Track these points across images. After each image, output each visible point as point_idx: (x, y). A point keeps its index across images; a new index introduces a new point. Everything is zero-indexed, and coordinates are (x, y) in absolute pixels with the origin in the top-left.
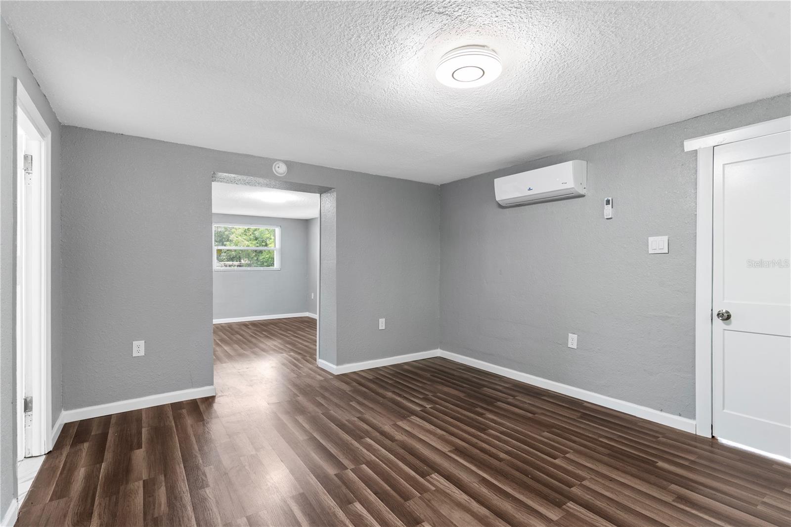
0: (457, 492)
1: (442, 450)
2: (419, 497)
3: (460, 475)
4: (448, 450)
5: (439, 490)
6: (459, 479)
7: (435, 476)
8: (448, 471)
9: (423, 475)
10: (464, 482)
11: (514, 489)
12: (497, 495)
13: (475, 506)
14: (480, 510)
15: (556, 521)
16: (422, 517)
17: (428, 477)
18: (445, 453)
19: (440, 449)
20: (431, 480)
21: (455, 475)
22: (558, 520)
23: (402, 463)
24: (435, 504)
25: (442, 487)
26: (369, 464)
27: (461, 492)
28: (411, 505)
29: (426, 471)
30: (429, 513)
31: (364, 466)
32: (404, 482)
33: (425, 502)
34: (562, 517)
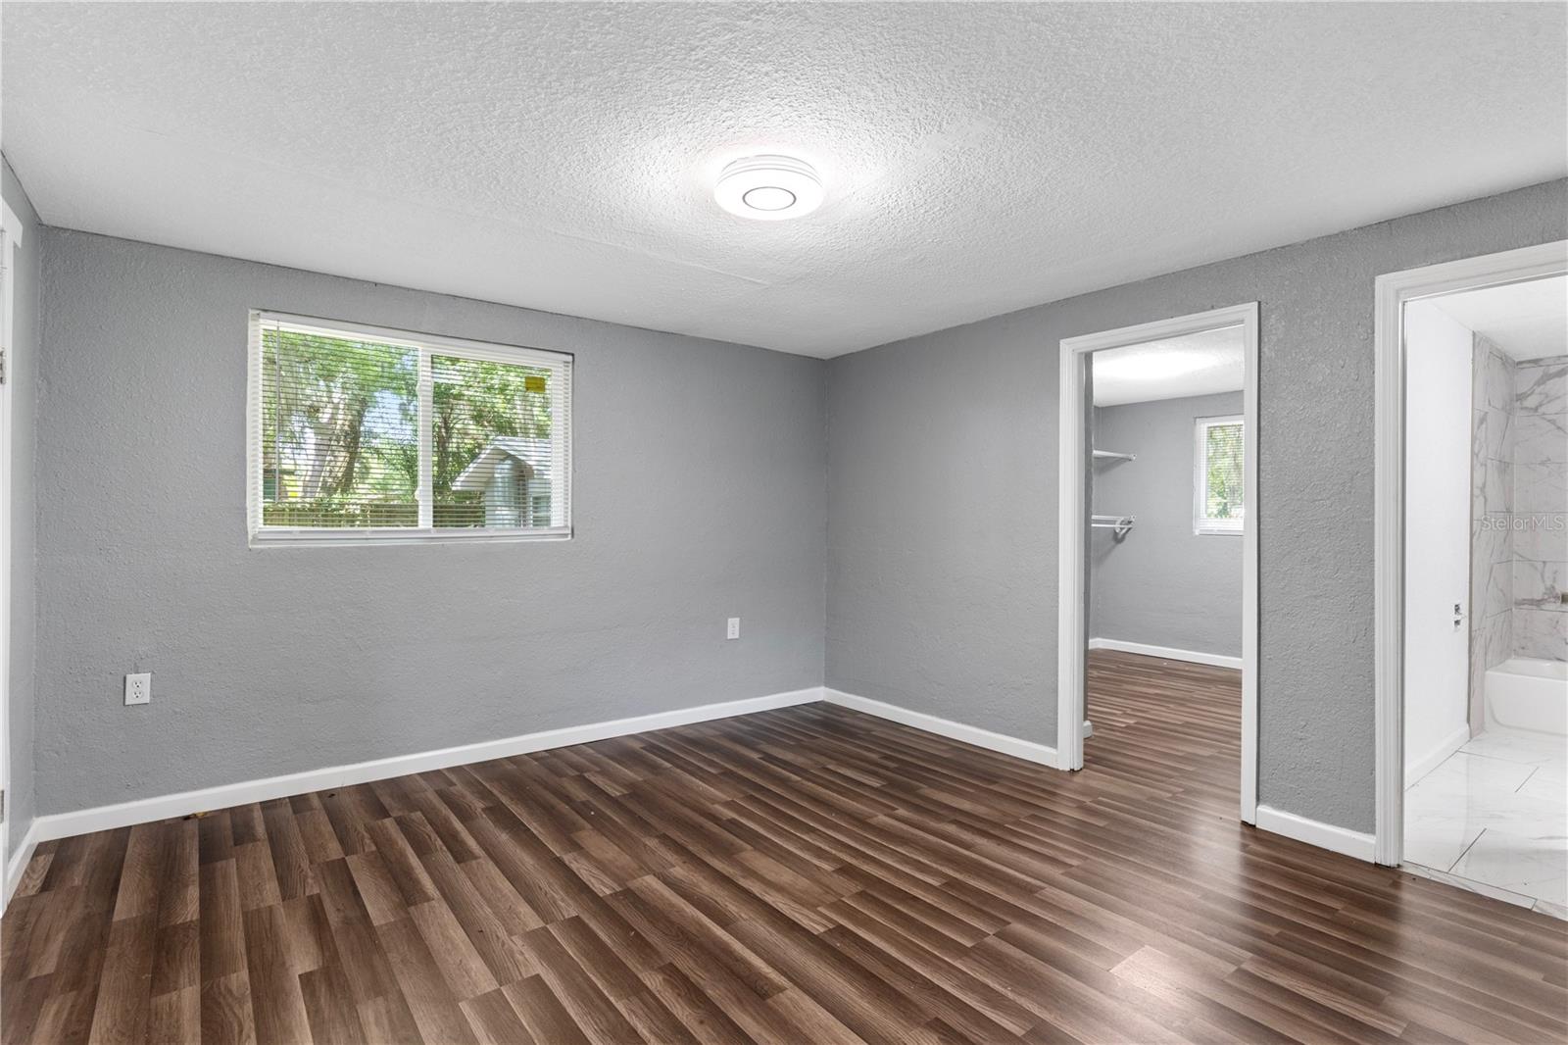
0: (780, 905)
1: (801, 993)
2: (843, 896)
3: (768, 931)
4: (788, 992)
5: (812, 907)
6: (773, 924)
7: (818, 929)
8: (791, 940)
9: (841, 931)
10: (764, 920)
11: (680, 911)
12: (716, 902)
13: (756, 889)
14: (750, 884)
15: (648, 874)
16: (836, 876)
17: (831, 926)
18: (796, 984)
19: (806, 997)
20: (824, 922)
21: (779, 932)
22: (644, 875)
23: (890, 956)
24: (817, 889)
25: (806, 911)
26: (961, 951)
27: (773, 905)
28: (855, 887)
29: (836, 939)
30: (825, 880)
31: (969, 944)
32: (873, 916)
33: (832, 890)
34: (635, 878)
